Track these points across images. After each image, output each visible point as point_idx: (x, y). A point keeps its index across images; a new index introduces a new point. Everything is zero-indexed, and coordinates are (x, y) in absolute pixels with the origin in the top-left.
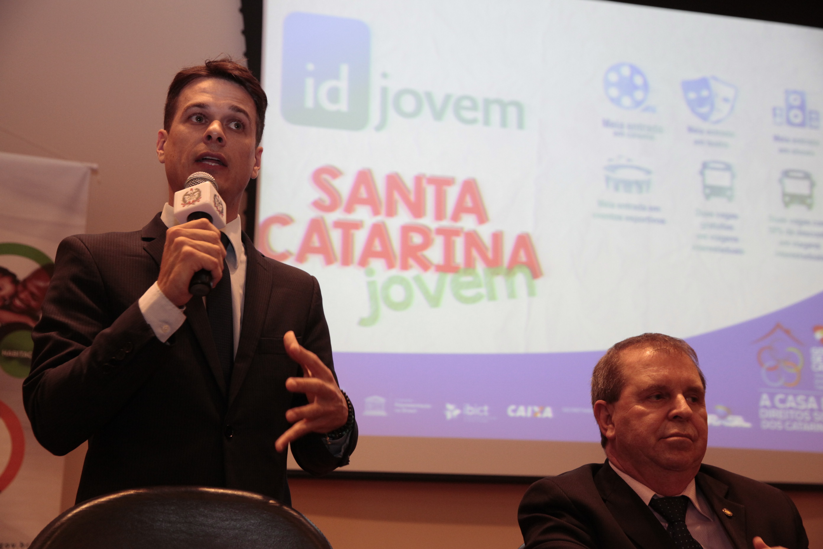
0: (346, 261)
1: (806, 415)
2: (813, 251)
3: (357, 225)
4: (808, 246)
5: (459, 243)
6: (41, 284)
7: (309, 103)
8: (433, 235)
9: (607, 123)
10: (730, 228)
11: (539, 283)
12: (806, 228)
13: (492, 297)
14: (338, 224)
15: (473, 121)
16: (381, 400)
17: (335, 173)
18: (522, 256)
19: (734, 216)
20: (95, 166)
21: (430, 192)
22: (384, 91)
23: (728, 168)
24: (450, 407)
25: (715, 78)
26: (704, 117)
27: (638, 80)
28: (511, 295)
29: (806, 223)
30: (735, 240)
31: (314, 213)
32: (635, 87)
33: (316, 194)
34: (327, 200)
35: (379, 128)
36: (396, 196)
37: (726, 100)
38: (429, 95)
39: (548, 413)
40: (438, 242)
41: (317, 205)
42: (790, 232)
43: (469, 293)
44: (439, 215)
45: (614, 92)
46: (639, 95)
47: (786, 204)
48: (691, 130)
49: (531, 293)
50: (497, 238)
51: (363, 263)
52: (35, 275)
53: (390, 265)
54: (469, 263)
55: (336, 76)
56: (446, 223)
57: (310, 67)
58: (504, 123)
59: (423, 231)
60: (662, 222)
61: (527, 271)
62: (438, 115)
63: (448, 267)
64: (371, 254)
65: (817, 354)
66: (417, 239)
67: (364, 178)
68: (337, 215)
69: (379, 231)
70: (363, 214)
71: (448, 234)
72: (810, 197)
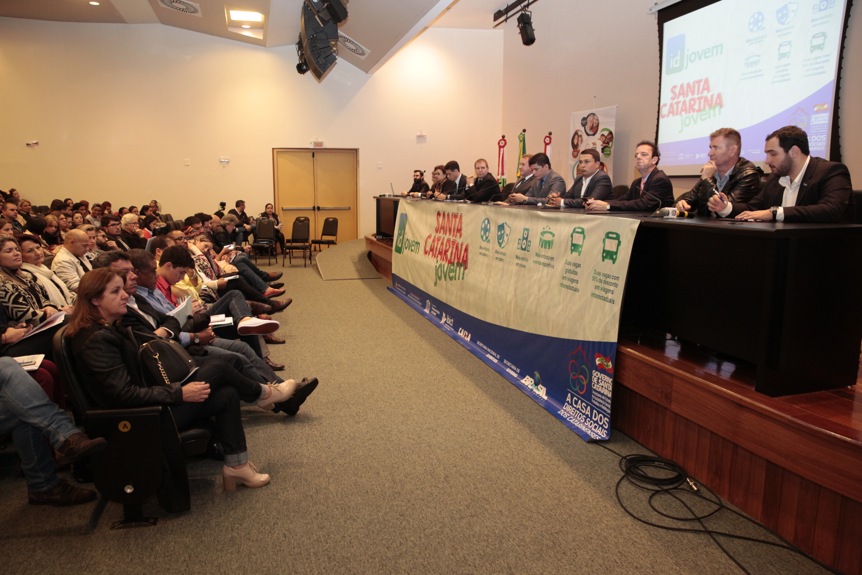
0: (677, 114)
2: (820, 70)
3: (680, 102)
4: (818, 68)
5: (702, 101)
6: (609, 136)
7: (671, 67)
8: (696, 100)
9: (748, 41)
10: (787, 70)
11: (721, 109)
12: (819, 60)
13: (709, 117)
14: (676, 103)
15: (709, 57)
17: (676, 87)
18: (718, 101)
19: (789, 64)
20: (618, 106)
21: (696, 86)
22: (688, 55)
24: (697, 155)
25: (790, 3)
26: (783, 23)
27: (760, 18)
28: (714, 115)
29: (820, 57)
30: (788, 74)
31: (671, 101)
32: (759, 21)
33: (672, 95)
34: (674, 96)
35: (686, 69)
37: (793, 11)
38: (698, 52)
40: (698, 102)
41: (672, 98)
42: (811, 65)
43: (703, 117)
44: (698, 93)
46: (760, 24)
47: (811, 52)
48: (777, 31)
49: (720, 114)
51: (680, 113)
52: (608, 135)
53: (686, 113)
54: (704, 108)
55: (677, 55)
56: (700, 95)
57: (672, 55)
58: (717, 54)
59: (694, 100)
60: (762, 75)
61: (719, 106)
62: (700, 58)
63: (699, 110)
64: (682, 110)
65: (813, 117)
66: (692, 103)
67: (682, 86)
68: (676, 100)
69: (684, 103)
70: (681, 98)
71: (700, 99)
72: (823, 44)
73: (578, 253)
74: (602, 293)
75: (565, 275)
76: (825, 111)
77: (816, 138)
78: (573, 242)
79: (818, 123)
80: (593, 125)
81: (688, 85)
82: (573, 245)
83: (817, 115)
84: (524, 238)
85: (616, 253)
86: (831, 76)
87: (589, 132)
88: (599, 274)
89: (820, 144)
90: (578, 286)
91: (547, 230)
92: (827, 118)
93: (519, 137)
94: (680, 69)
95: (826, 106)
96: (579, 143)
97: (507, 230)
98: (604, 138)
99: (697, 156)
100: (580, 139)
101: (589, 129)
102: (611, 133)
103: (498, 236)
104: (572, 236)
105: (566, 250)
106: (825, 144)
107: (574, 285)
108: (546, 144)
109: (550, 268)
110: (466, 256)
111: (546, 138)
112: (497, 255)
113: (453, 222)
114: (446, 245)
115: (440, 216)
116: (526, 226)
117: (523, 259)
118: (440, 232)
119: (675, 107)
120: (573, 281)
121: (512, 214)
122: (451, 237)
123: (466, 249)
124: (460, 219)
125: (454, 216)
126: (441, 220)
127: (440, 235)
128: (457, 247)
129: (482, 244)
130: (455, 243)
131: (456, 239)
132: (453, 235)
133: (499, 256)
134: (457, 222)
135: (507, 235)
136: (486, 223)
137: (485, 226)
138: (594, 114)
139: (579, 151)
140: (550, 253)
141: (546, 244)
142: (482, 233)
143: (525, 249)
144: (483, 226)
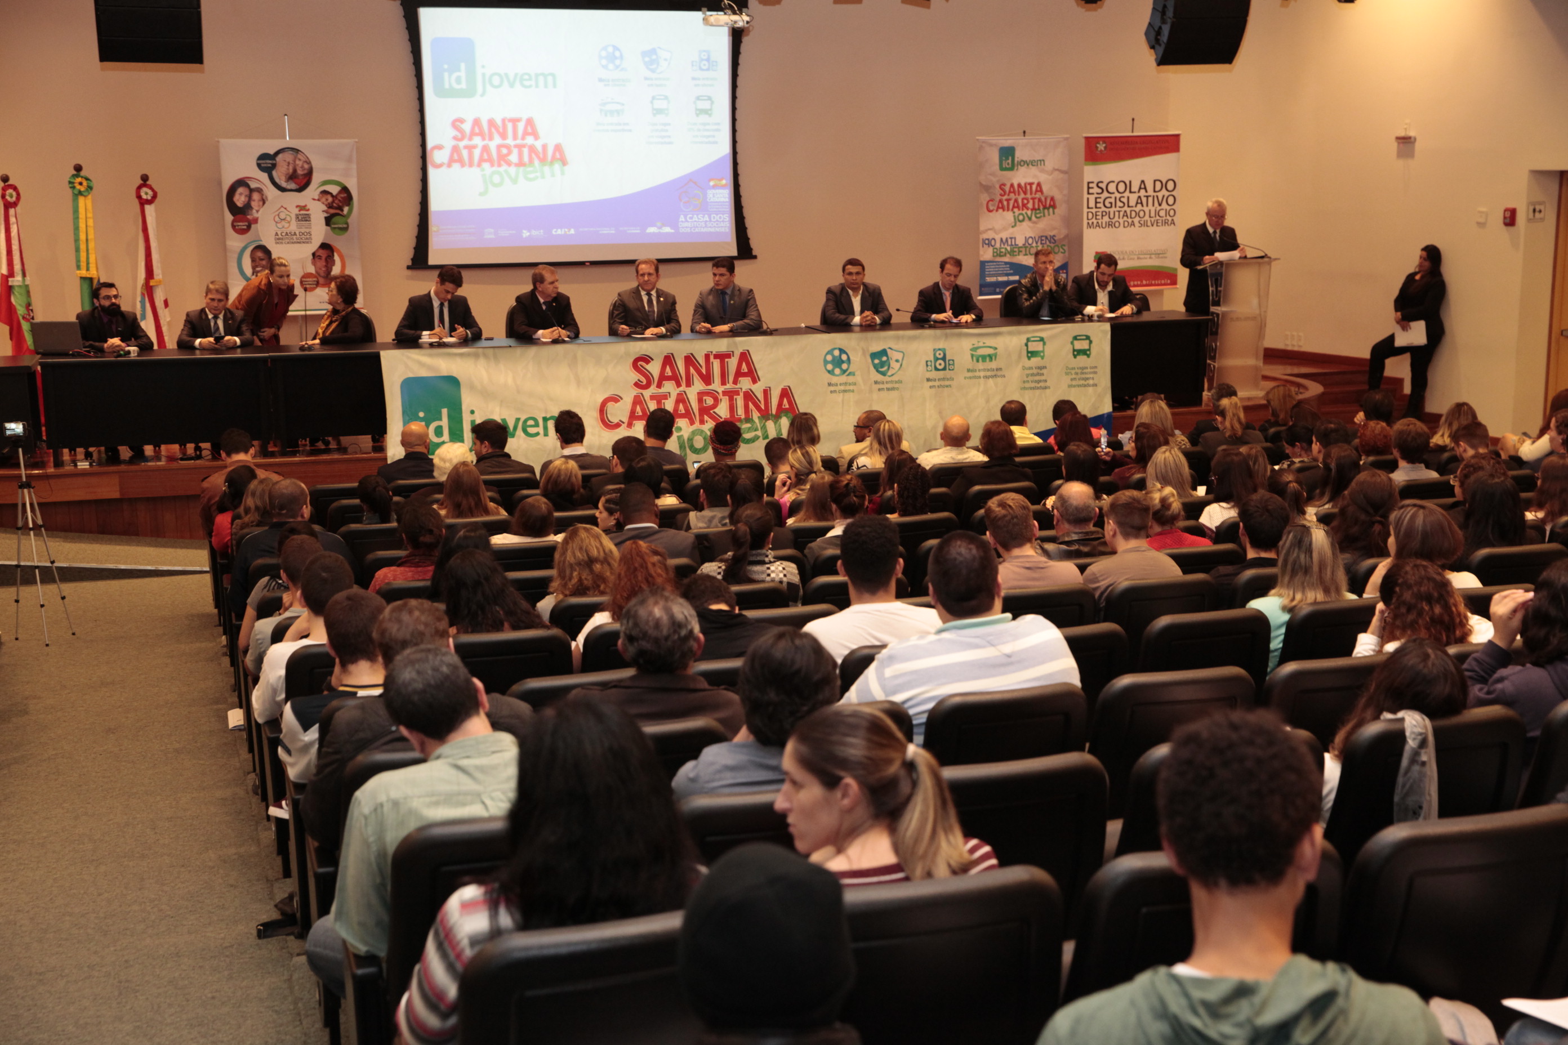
0: (471, 165)
1: (703, 224)
2: (711, 139)
3: (475, 147)
4: (709, 136)
5: (526, 151)
6: (342, 196)
7: (447, 86)
8: (513, 148)
9: (601, 80)
10: (667, 131)
11: (566, 168)
12: (707, 127)
13: (543, 177)
14: (466, 147)
15: (530, 86)
16: (492, 230)
17: (461, 121)
18: (558, 156)
19: (669, 124)
21: (510, 126)
22: (484, 75)
23: (666, 98)
24: (524, 231)
25: (659, 48)
26: (653, 71)
27: (617, 54)
28: (553, 175)
29: (708, 124)
30: (669, 137)
31: (454, 143)
32: (616, 58)
33: (454, 133)
34: (459, 135)
35: (482, 95)
36: (493, 130)
37: (666, 60)
38: (506, 75)
39: (572, 231)
40: (515, 151)
41: (455, 138)
42: (699, 130)
43: (531, 176)
44: (515, 138)
45: (604, 62)
46: (618, 62)
47: (697, 115)
48: (646, 79)
49: (563, 173)
50: (545, 147)
51: (479, 165)
52: (340, 192)
53: (492, 165)
54: (531, 161)
55: (459, 70)
56: (519, 142)
57: (446, 66)
58: (546, 86)
59: (507, 147)
60: (630, 131)
61: (560, 163)
62: (512, 85)
63: (521, 164)
64: (481, 160)
65: (710, 193)
66: (504, 151)
67: (477, 122)
68: (465, 142)
69: (485, 149)
70: (477, 141)
71: (520, 147)
72: (711, 110)
73: (1040, 358)
74: (1082, 382)
75: (1026, 379)
76: (723, 187)
77: (717, 218)
78: (1030, 350)
79: (717, 200)
80: (295, 171)
81: (491, 123)
82: (1028, 352)
83: (714, 191)
84: (937, 359)
85: (1089, 350)
86: (726, 149)
87: (284, 184)
88: (1073, 368)
89: (722, 224)
90: (1048, 384)
91: (981, 344)
92: (727, 196)
93: (70, 182)
94: (469, 93)
95: (724, 182)
96: (254, 204)
97: (894, 355)
98: (330, 199)
99: (526, 234)
100: (256, 196)
101: (283, 178)
102: (345, 190)
103: (875, 366)
104: (1026, 345)
105: (1020, 357)
106: (728, 225)
107: (1042, 384)
108: (143, 203)
109: (999, 380)
110: (790, 403)
111: (139, 188)
112: (881, 386)
113: (716, 364)
114: (700, 401)
115: (647, 362)
116: (937, 347)
117: (944, 379)
118: (659, 386)
119: (465, 153)
120: (1039, 382)
121: (903, 337)
122: (716, 386)
123: (786, 393)
124: (745, 357)
125: (716, 356)
126: (654, 368)
127: (663, 390)
128: (749, 396)
129: (834, 380)
130: (737, 393)
131: (738, 386)
132: (724, 382)
133: (885, 386)
134: (733, 363)
135: (897, 361)
136: (837, 353)
137: (834, 357)
138: (296, 151)
139: (256, 221)
140: (993, 365)
141: (984, 358)
142: (830, 367)
143: (944, 369)
144: (829, 358)
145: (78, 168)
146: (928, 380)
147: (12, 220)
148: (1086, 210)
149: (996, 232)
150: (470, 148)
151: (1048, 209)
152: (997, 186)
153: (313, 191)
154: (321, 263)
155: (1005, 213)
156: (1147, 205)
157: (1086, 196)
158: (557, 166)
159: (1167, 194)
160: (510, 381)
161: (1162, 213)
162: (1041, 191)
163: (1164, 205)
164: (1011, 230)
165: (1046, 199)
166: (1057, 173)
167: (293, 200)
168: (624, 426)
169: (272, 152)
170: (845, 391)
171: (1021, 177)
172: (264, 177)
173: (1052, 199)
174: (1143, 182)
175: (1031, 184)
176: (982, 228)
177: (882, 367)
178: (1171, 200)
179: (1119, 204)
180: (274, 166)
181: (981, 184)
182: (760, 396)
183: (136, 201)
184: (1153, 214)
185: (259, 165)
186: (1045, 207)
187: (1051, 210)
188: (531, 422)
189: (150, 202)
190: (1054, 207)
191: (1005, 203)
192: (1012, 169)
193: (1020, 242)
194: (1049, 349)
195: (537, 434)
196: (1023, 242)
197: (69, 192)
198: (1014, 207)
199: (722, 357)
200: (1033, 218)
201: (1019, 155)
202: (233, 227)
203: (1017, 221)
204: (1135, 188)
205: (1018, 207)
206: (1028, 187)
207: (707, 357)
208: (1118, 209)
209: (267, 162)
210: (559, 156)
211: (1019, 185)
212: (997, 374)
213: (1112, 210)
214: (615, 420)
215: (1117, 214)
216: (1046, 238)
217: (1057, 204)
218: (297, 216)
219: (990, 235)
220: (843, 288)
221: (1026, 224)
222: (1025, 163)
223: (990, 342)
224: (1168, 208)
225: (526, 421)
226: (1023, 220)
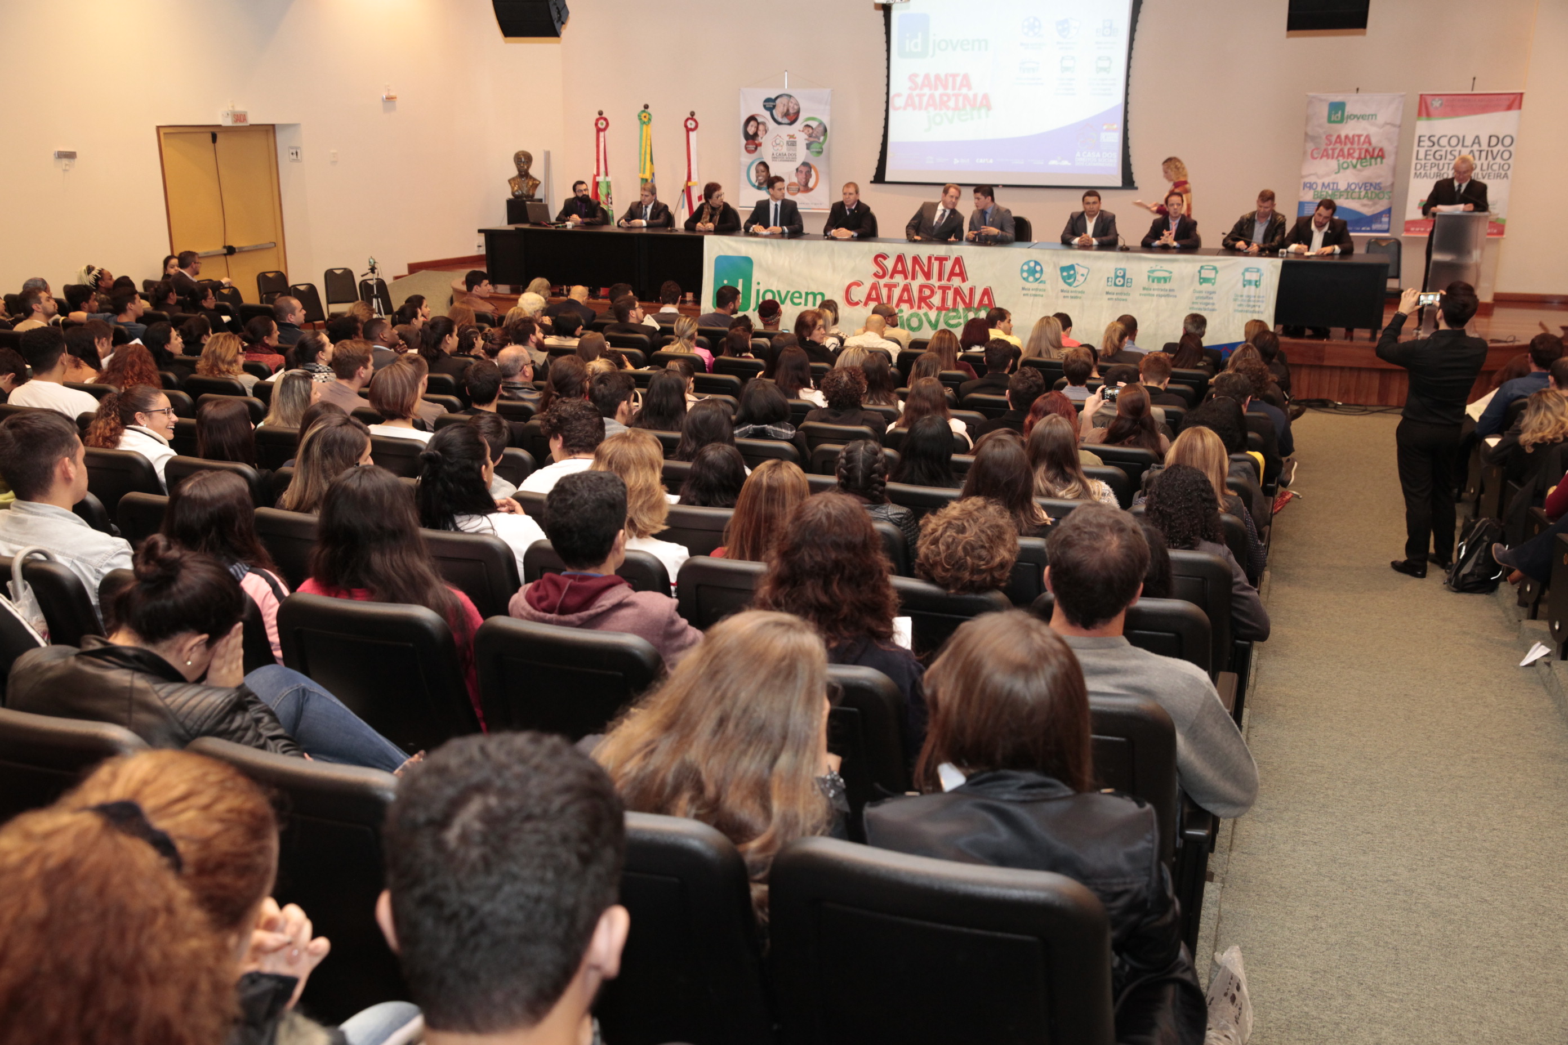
0: (920, 108)
1: (1095, 159)
2: (1108, 92)
3: (924, 95)
4: (1106, 89)
5: (961, 99)
6: (820, 129)
7: (907, 50)
8: (951, 97)
9: (1022, 44)
10: (1071, 84)
11: (990, 112)
12: (1106, 82)
13: (972, 119)
14: (917, 95)
15: (968, 50)
16: (932, 158)
17: (916, 76)
18: (984, 102)
19: (1073, 79)
20: (832, 89)
21: (950, 80)
22: (934, 41)
23: (1073, 58)
25: (1071, 18)
26: (1064, 37)
27: (1037, 23)
28: (980, 118)
29: (1107, 79)
30: (1073, 89)
31: (909, 92)
32: (1035, 27)
33: (910, 84)
34: (913, 86)
35: (932, 56)
36: (938, 82)
37: (1075, 28)
38: (951, 41)
39: (991, 161)
40: (953, 99)
41: (910, 88)
42: (1098, 85)
43: (964, 118)
44: (954, 88)
45: (1026, 30)
46: (1036, 30)
48: (1058, 43)
49: (987, 116)
50: (975, 96)
51: (926, 109)
52: (818, 126)
53: (935, 109)
54: (964, 106)
55: (917, 37)
56: (956, 92)
57: (908, 35)
58: (979, 49)
59: (948, 96)
60: (1042, 84)
61: (986, 108)
62: (954, 49)
63: (956, 108)
64: (928, 105)
65: (1103, 135)
66: (945, 98)
67: (927, 76)
68: (917, 92)
69: (932, 96)
70: (926, 91)
71: (957, 96)
72: (1109, 68)
73: (1211, 284)
76: (1114, 130)
77: (1108, 154)
78: (1202, 276)
79: (1108, 141)
80: (788, 110)
81: (937, 77)
82: (1200, 278)
83: (1105, 134)
84: (1117, 277)
85: (1260, 281)
86: (1118, 99)
87: (780, 119)
88: (1241, 296)
89: (1111, 160)
90: (1215, 307)
91: (1158, 268)
92: (1117, 137)
93: (639, 116)
94: (922, 55)
95: (1115, 126)
96: (760, 133)
97: (1080, 270)
98: (811, 131)
99: (956, 161)
100: (761, 127)
101: (780, 115)
102: (822, 124)
103: (1063, 278)
104: (1200, 272)
105: (1192, 282)
106: (1116, 161)
107: (1210, 307)
108: (688, 130)
109: (1171, 299)
110: (989, 300)
111: (687, 120)
112: (1066, 294)
113: (936, 265)
114: (920, 291)
115: (885, 259)
116: (1119, 267)
117: (1121, 294)
118: (892, 277)
119: (916, 100)
120: (1207, 304)
121: (1089, 256)
122: (934, 281)
123: (987, 292)
124: (958, 261)
125: (936, 259)
126: (889, 264)
127: (894, 281)
128: (958, 292)
129: (1028, 285)
130: (949, 288)
131: (951, 283)
132: (940, 279)
133: (1070, 294)
134: (948, 265)
135: (1083, 275)
136: (1032, 264)
137: (1029, 267)
138: (790, 96)
139: (760, 145)
140: (1167, 286)
141: (1159, 279)
142: (1025, 275)
143: (1123, 285)
144: (1026, 268)
145: (646, 107)
146: (1107, 293)
147: (602, 139)
148: (1414, 161)
149: (1318, 177)
150: (920, 96)
151: (1376, 158)
152: (1324, 137)
153: (799, 124)
154: (802, 176)
155: (1330, 161)
156: (1480, 158)
157: (1416, 148)
158: (983, 111)
159: (1502, 149)
160: (787, 264)
161: (1495, 167)
162: (1370, 143)
163: (1498, 160)
164: (1334, 176)
165: (1374, 150)
166: (1388, 127)
167: (786, 130)
168: (861, 304)
169: (773, 97)
170: (1035, 295)
171: (1349, 129)
172: (767, 114)
173: (1381, 150)
174: (1477, 137)
175: (1359, 136)
176: (1304, 173)
177: (1069, 278)
178: (1506, 155)
179: (1449, 157)
180: (774, 107)
181: (1306, 134)
182: (967, 292)
183: (684, 130)
184: (1485, 167)
185: (765, 106)
186: (1372, 157)
187: (1379, 160)
188: (797, 295)
189: (693, 130)
190: (1382, 157)
191: (1330, 152)
192: (1341, 121)
193: (1342, 186)
194: (1220, 278)
195: (800, 304)
196: (1346, 187)
197: (638, 122)
198: (1338, 156)
199: (941, 260)
200: (1359, 166)
201: (1349, 110)
202: (746, 148)
203: (1340, 168)
204: (1468, 142)
205: (1343, 156)
206: (1356, 139)
207: (930, 258)
208: (1447, 161)
209: (770, 104)
210: (986, 103)
211: (1347, 137)
212: (1169, 294)
213: (1441, 162)
214: (855, 299)
215: (1446, 166)
216: (1371, 185)
217: (1386, 155)
218: (787, 143)
219: (1312, 179)
220: (1082, 214)
221: (1350, 172)
222: (1355, 116)
223: (1167, 266)
224: (1503, 162)
225: (793, 294)
226: (1347, 168)
